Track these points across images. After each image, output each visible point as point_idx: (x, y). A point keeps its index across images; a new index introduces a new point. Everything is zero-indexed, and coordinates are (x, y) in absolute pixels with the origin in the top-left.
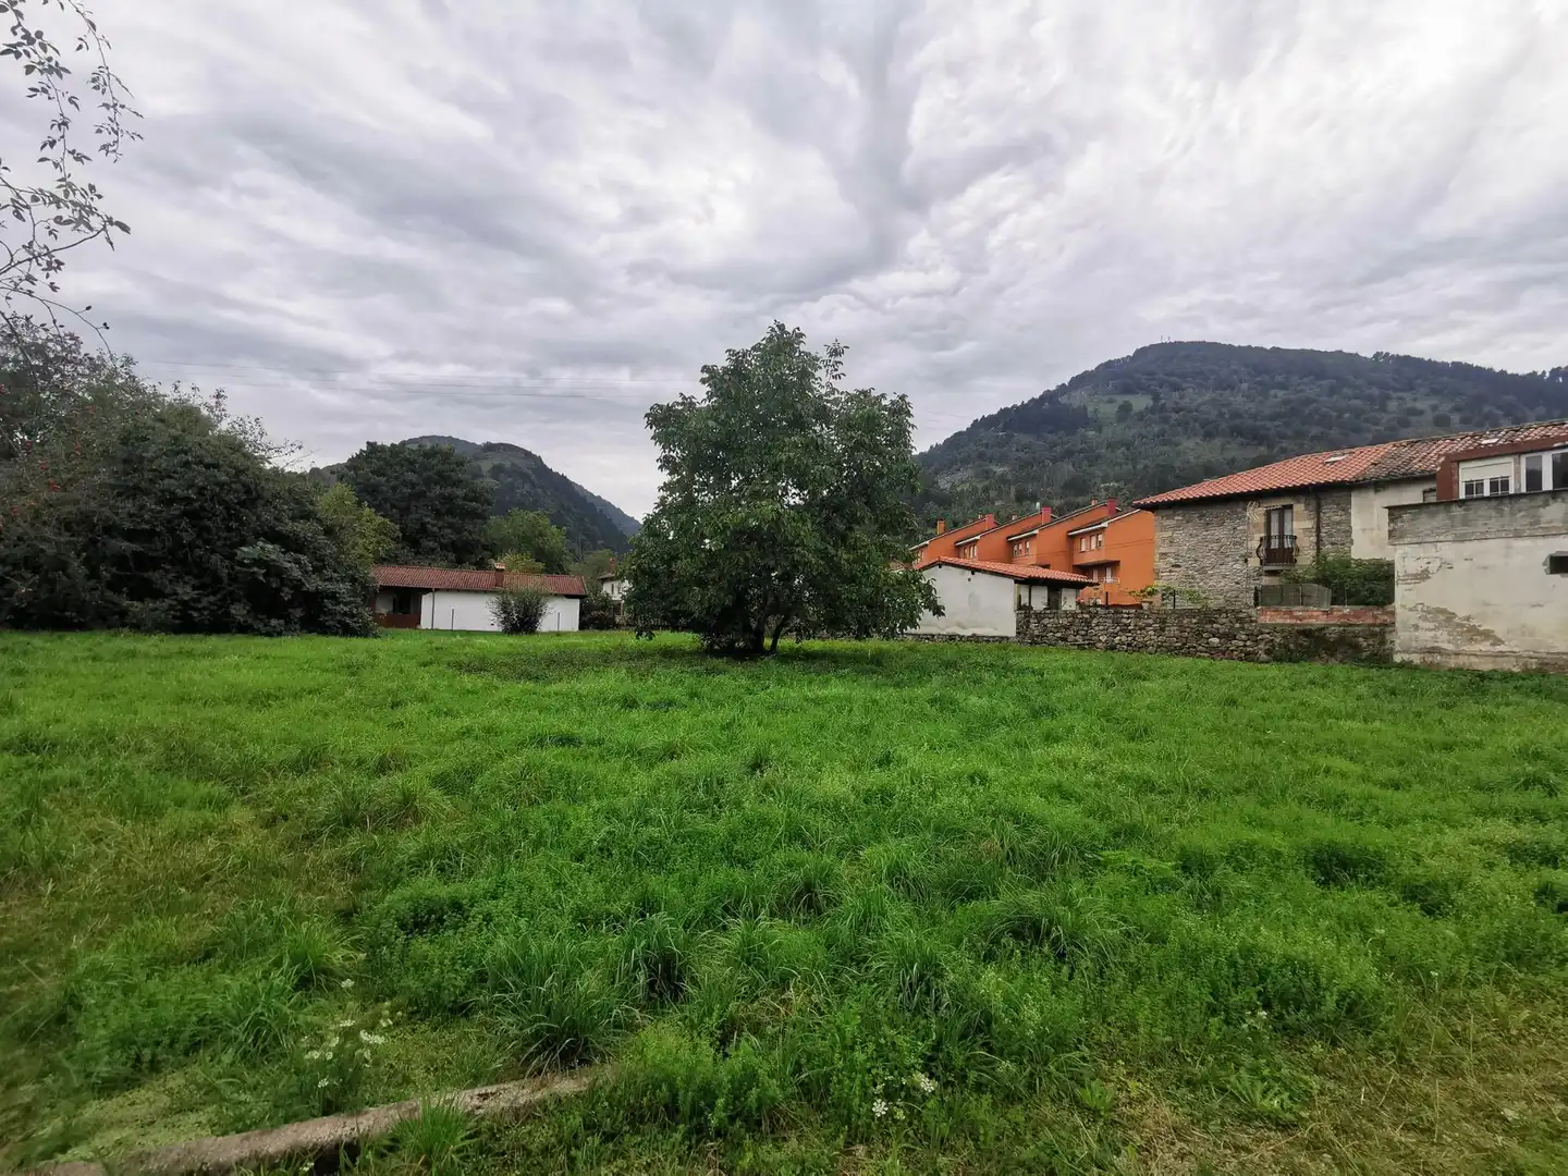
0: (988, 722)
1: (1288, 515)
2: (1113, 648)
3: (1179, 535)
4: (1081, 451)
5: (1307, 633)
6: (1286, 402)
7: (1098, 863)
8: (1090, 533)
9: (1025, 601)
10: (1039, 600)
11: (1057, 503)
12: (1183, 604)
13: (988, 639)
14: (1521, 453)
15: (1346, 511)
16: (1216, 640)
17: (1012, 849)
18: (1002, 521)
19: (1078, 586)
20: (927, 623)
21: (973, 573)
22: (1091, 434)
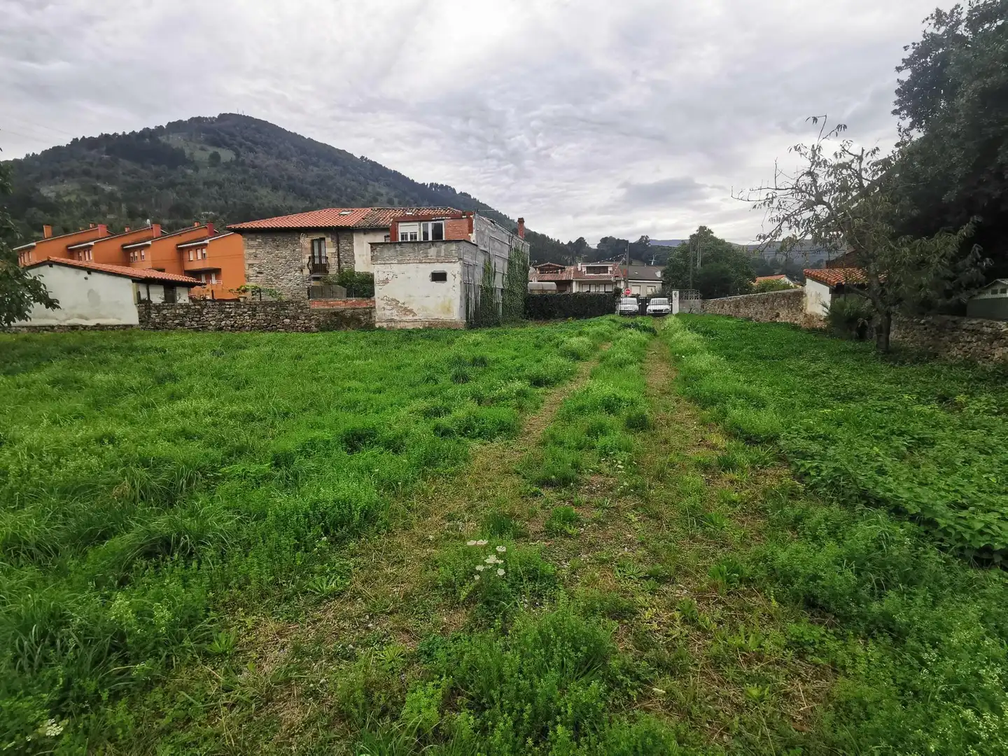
0: (116, 393)
1: (323, 244)
2: (221, 329)
3: (260, 252)
4: (182, 184)
5: (336, 314)
6: (319, 176)
7: (217, 478)
8: (197, 248)
9: (144, 296)
10: (157, 296)
11: (166, 222)
12: (266, 298)
13: (113, 327)
14: (421, 221)
15: (351, 243)
16: (288, 321)
17: (144, 488)
18: (114, 232)
19: (189, 286)
21: (89, 273)
22: (190, 171)
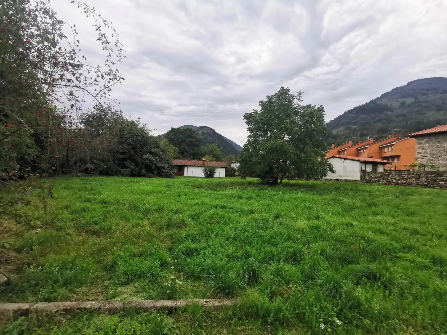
0: (352, 207)
2: (398, 184)
3: (426, 146)
4: (385, 119)
7: (397, 257)
8: (389, 146)
9: (364, 168)
10: (369, 169)
11: (375, 136)
12: (428, 170)
13: (350, 181)
16: (443, 183)
17: (363, 249)
18: (355, 143)
19: (384, 164)
20: (330, 176)
21: (345, 160)
22: (389, 113)
